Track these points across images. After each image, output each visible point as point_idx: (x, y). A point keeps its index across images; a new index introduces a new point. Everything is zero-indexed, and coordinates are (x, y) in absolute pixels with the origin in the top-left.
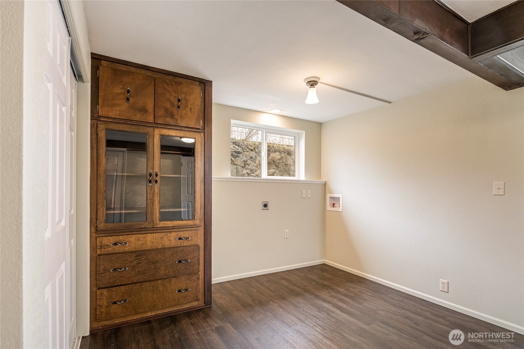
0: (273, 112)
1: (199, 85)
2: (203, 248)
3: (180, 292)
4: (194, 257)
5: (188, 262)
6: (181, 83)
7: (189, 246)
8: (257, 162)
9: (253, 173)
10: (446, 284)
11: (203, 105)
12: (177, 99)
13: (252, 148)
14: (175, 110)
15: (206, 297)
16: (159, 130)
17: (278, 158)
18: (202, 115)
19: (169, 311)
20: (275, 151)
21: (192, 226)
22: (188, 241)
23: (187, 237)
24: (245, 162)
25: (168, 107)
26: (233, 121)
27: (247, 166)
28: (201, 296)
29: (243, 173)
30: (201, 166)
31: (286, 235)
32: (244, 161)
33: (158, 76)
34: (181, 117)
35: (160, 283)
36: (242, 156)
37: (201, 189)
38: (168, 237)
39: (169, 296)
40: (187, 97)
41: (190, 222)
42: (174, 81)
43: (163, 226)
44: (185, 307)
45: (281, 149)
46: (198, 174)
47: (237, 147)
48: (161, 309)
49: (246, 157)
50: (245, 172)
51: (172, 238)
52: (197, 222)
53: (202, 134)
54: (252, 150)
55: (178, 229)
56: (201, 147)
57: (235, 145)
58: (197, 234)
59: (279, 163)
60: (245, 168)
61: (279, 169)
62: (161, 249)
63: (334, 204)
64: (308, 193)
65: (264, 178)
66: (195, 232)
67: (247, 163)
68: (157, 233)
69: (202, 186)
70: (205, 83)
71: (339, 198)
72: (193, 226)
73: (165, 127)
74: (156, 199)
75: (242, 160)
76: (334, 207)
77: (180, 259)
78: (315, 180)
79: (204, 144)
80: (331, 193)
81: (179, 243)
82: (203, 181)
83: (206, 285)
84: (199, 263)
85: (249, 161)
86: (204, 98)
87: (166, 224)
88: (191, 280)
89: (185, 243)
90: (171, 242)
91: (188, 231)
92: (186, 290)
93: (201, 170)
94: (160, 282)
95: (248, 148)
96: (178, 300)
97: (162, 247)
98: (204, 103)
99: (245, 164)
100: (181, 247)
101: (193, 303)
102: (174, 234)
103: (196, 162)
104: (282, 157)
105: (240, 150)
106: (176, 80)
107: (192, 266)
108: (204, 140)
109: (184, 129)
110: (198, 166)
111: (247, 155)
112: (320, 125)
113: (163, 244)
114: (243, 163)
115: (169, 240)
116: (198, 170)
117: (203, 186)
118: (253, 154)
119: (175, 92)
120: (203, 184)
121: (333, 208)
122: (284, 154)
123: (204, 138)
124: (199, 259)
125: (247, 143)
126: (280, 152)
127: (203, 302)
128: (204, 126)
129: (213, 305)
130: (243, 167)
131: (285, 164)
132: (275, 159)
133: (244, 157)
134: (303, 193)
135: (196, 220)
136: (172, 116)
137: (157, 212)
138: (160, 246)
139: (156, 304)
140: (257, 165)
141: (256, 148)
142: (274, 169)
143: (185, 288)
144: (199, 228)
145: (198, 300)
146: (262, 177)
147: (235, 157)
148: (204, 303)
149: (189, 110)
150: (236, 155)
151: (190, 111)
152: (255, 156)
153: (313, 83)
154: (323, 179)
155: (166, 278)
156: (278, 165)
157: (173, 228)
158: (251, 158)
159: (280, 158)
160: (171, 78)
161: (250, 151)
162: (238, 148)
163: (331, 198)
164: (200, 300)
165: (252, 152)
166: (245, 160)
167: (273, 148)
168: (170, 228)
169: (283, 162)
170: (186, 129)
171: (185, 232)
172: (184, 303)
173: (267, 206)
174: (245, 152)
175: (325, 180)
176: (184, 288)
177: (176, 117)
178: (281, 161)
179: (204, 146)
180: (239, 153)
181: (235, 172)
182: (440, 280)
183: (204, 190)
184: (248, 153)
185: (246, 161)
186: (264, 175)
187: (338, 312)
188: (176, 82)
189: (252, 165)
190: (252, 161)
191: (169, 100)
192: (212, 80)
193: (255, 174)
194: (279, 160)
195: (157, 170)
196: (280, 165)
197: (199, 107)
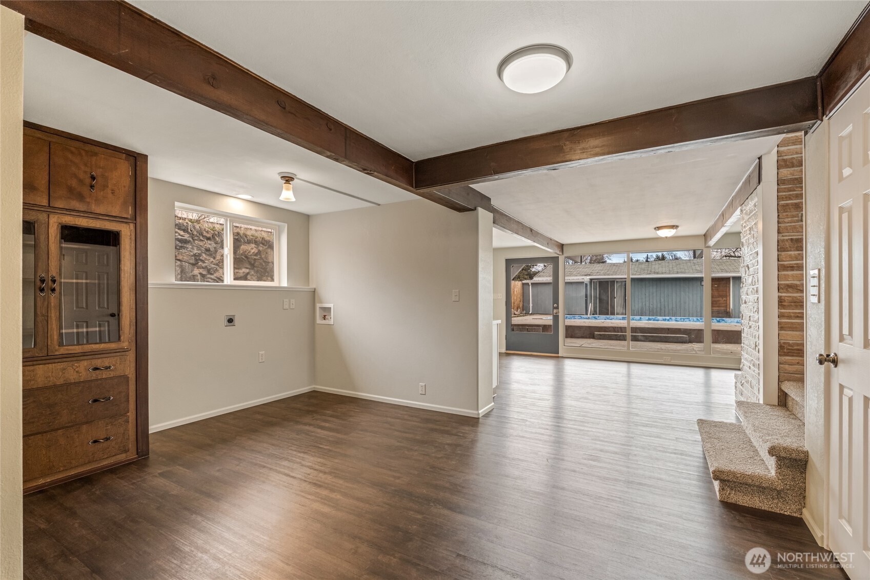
0: (240, 196)
1: (126, 158)
2: (134, 379)
3: (97, 443)
4: (120, 392)
5: (109, 401)
6: (96, 154)
7: (111, 378)
8: (218, 257)
9: (212, 274)
10: (424, 387)
11: (133, 187)
12: (89, 175)
13: (208, 235)
14: (85, 190)
15: (140, 444)
16: (58, 217)
17: (253, 253)
18: (131, 200)
19: (76, 472)
20: (249, 242)
21: (115, 351)
22: (109, 371)
23: (108, 365)
24: (197, 258)
25: (73, 186)
26: (177, 204)
27: (200, 263)
28: (132, 446)
29: (192, 274)
30: (130, 268)
31: (260, 358)
32: (195, 255)
33: (54, 140)
34: (96, 200)
35: (61, 434)
36: (191, 247)
37: (130, 300)
38: (74, 367)
39: (76, 452)
40: (106, 174)
41: (113, 346)
42: (83, 150)
43: (67, 352)
44: (105, 463)
45: (259, 239)
46: (126, 279)
47: (182, 233)
48: (63, 471)
49: (199, 248)
50: (196, 272)
51: (82, 369)
52: (125, 345)
53: (132, 226)
54: (208, 239)
55: (92, 356)
56: (131, 243)
57: (179, 229)
58: (125, 361)
59: (255, 259)
60: (197, 265)
61: (255, 268)
62: (62, 385)
63: (325, 316)
64: (291, 303)
65: (229, 283)
66: (120, 359)
67: (201, 258)
68: (54, 363)
69: (132, 295)
70: (136, 157)
71: (330, 308)
72: (118, 350)
73: (68, 213)
74: (53, 315)
75: (192, 253)
76: (325, 319)
77: (96, 397)
78: (301, 287)
79: (134, 239)
80: (321, 302)
81: (95, 375)
82: (134, 288)
83: (139, 429)
84: (129, 401)
85: (204, 255)
86: (134, 177)
87: (71, 350)
88: (115, 425)
89: (105, 375)
90: (81, 375)
91: (109, 358)
92: (107, 439)
93: (130, 274)
94: (60, 432)
95: (202, 234)
96: (93, 454)
97: (64, 383)
98: (134, 184)
99: (196, 260)
100: (97, 380)
101: (118, 456)
102: (85, 363)
103: (122, 262)
104: (261, 251)
105: (186, 236)
106: (87, 149)
107: (116, 405)
108: (134, 233)
109: (101, 217)
110: (126, 268)
111: (201, 246)
112: (307, 218)
113: (65, 379)
114: (193, 258)
115: (77, 372)
116: (125, 274)
117: (134, 295)
118: (210, 245)
119: (86, 165)
120: (134, 292)
121: (324, 321)
122: (263, 247)
123: (134, 231)
124: (128, 396)
125: (200, 227)
126: (256, 242)
127: (135, 452)
128: (134, 214)
129: (150, 455)
130: (193, 265)
131: (264, 262)
132: (249, 254)
133: (195, 248)
134: (285, 303)
135: (123, 342)
136: (81, 197)
137: (55, 333)
138: (60, 382)
139: (53, 465)
140: (217, 262)
141: (216, 236)
142: (247, 268)
143: (105, 436)
144: (127, 352)
145: (126, 451)
146: (225, 283)
147: (178, 247)
148: (136, 454)
149: (111, 191)
150: (180, 245)
151: (112, 193)
152: (215, 248)
153: (288, 179)
154: (312, 286)
155: (72, 426)
156: (255, 263)
157: (84, 354)
158: (208, 250)
159: (257, 253)
160: (77, 144)
161: (206, 241)
162: (184, 233)
163: (321, 308)
164: (130, 451)
165: (209, 242)
166: (197, 254)
167: (246, 237)
168: (79, 355)
169: (261, 258)
170: (104, 218)
171: (104, 359)
172: (104, 457)
173: (233, 321)
174: (196, 241)
175: (314, 286)
176: (102, 437)
177: (88, 200)
178: (258, 257)
179: (134, 241)
180: (186, 242)
181: (179, 272)
182: (420, 384)
183: (135, 301)
184: (201, 244)
185: (200, 255)
186: (228, 278)
187: (319, 431)
188: (87, 152)
189: (209, 262)
190: (208, 255)
191: (75, 176)
192: (147, 154)
193: (215, 275)
194: (256, 255)
195: (53, 272)
196: (257, 263)
197: (127, 188)
